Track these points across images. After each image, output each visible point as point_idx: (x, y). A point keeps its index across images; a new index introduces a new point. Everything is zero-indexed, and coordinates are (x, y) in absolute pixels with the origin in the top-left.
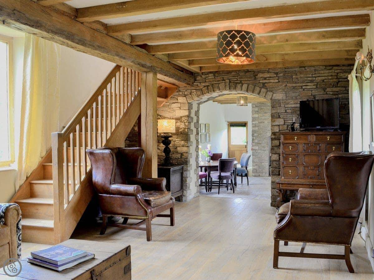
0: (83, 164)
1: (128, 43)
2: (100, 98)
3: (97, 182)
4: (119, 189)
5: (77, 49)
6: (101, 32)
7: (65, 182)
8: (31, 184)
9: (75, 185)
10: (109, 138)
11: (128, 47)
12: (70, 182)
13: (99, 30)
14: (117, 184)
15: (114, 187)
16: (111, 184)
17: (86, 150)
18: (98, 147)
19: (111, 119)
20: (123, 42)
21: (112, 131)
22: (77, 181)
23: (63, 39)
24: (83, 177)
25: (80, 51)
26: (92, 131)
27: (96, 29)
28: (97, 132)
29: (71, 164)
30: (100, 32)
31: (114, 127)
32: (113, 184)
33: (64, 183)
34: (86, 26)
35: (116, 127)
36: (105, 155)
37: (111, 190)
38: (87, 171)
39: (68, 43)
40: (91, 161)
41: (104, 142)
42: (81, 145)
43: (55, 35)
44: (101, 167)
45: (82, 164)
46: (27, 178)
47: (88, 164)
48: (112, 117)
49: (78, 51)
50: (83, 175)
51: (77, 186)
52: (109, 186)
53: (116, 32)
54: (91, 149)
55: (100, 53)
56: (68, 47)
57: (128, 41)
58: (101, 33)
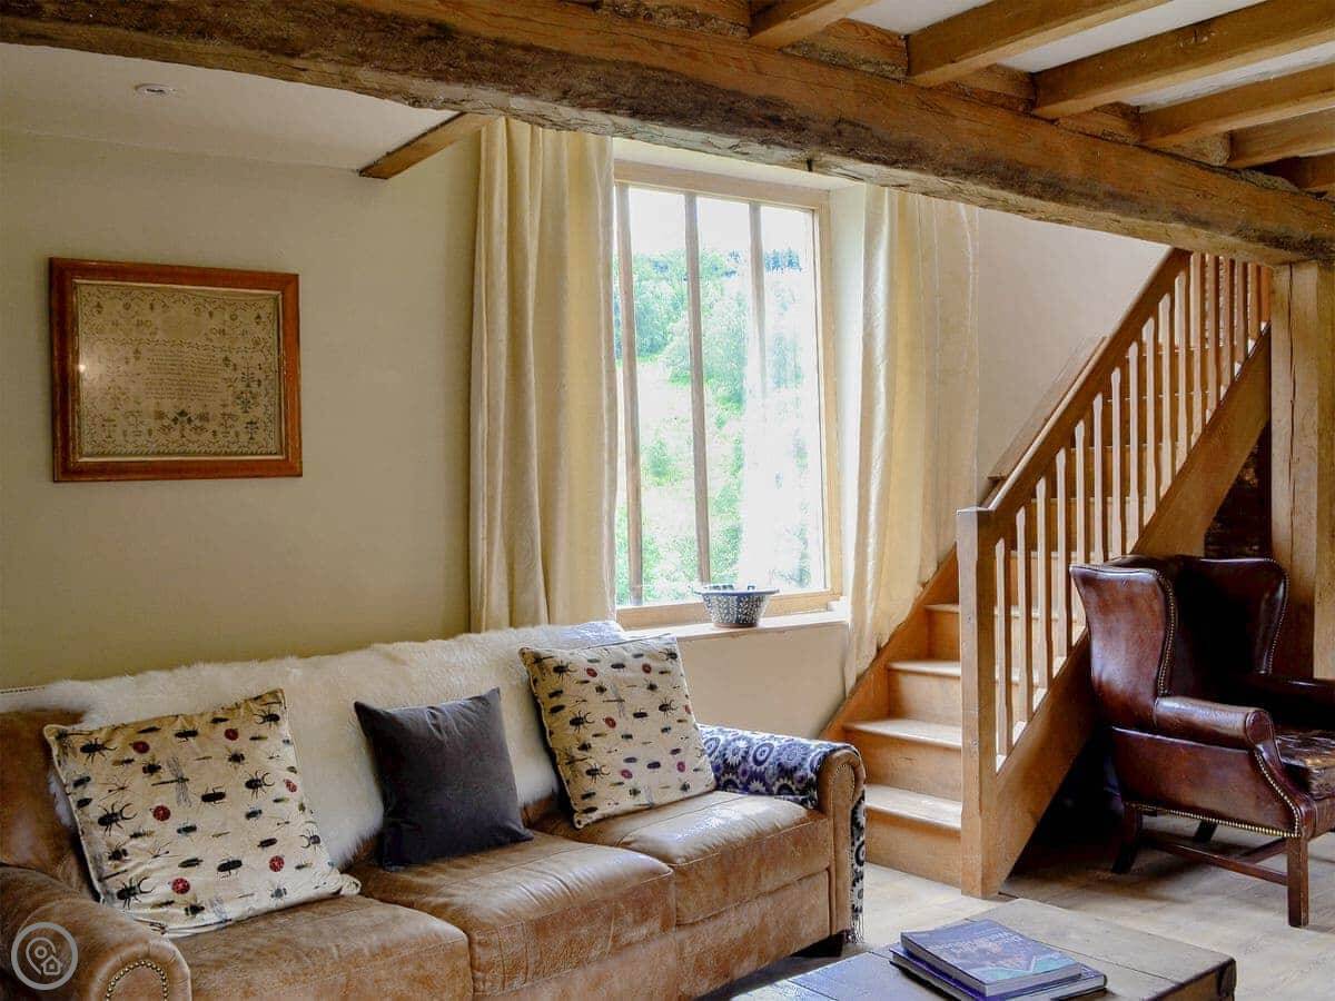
0: (1059, 613)
1: (1218, 164)
2: (1116, 376)
3: (1108, 683)
4: (1185, 717)
5: (1037, 215)
6: (1119, 139)
7: (999, 675)
8: (891, 675)
9: (1031, 687)
10: (1150, 523)
11: (1220, 180)
12: (1015, 678)
13: (1111, 134)
14: (1178, 698)
15: (1170, 706)
16: (1156, 695)
17: (1071, 569)
18: (1111, 556)
19: (1158, 450)
20: (1199, 164)
21: (1162, 494)
22: (1039, 676)
23: (991, 188)
24: (1059, 661)
25: (1047, 220)
26: (1089, 492)
27: (1099, 134)
28: (1109, 499)
29: (1018, 612)
30: (1117, 142)
31: (1167, 481)
32: (1164, 696)
33: (997, 677)
34: (1065, 129)
35: (1174, 482)
36: (1137, 589)
37: (1158, 717)
38: (1074, 642)
39: (1005, 201)
40: (1085, 607)
41: (1133, 539)
42: (1051, 546)
43: (966, 179)
44: (1123, 632)
45: (1055, 615)
46: (879, 650)
47: (1074, 616)
48: (1161, 440)
49: (1040, 219)
50: (1062, 655)
51: (1040, 695)
52: (1150, 702)
53: (1176, 131)
54: (1087, 566)
55: (1118, 218)
56: (1008, 211)
57: (1218, 156)
58: (1119, 143)
